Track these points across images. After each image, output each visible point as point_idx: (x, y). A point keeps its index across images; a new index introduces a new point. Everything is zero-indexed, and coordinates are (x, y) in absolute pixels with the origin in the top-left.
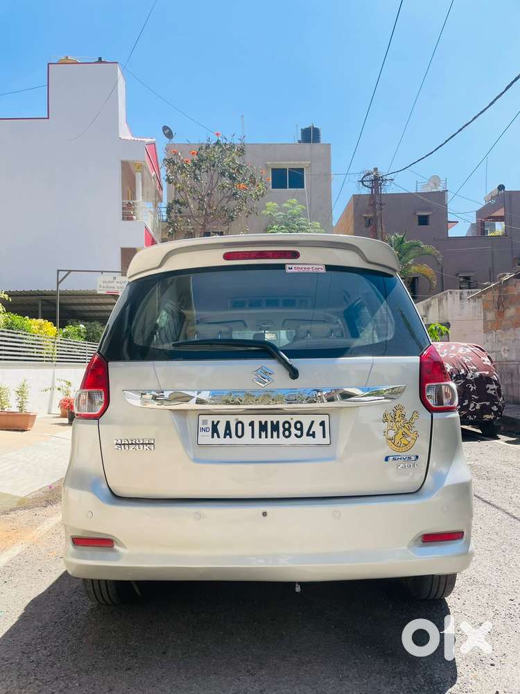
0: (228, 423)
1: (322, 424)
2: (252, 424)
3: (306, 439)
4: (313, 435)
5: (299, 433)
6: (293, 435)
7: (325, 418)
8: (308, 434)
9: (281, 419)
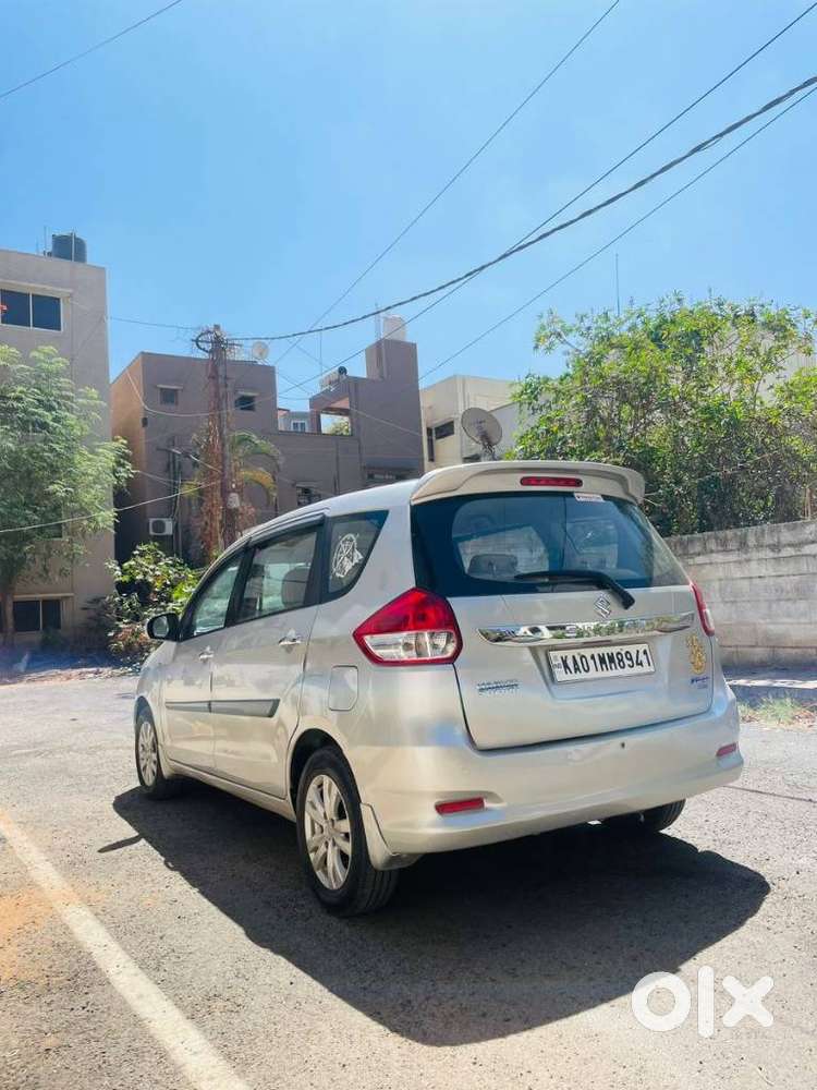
0: (574, 657)
1: (645, 652)
2: (593, 657)
3: (637, 669)
4: (641, 664)
5: (630, 663)
6: (627, 667)
7: (645, 647)
8: (638, 664)
9: (614, 650)
